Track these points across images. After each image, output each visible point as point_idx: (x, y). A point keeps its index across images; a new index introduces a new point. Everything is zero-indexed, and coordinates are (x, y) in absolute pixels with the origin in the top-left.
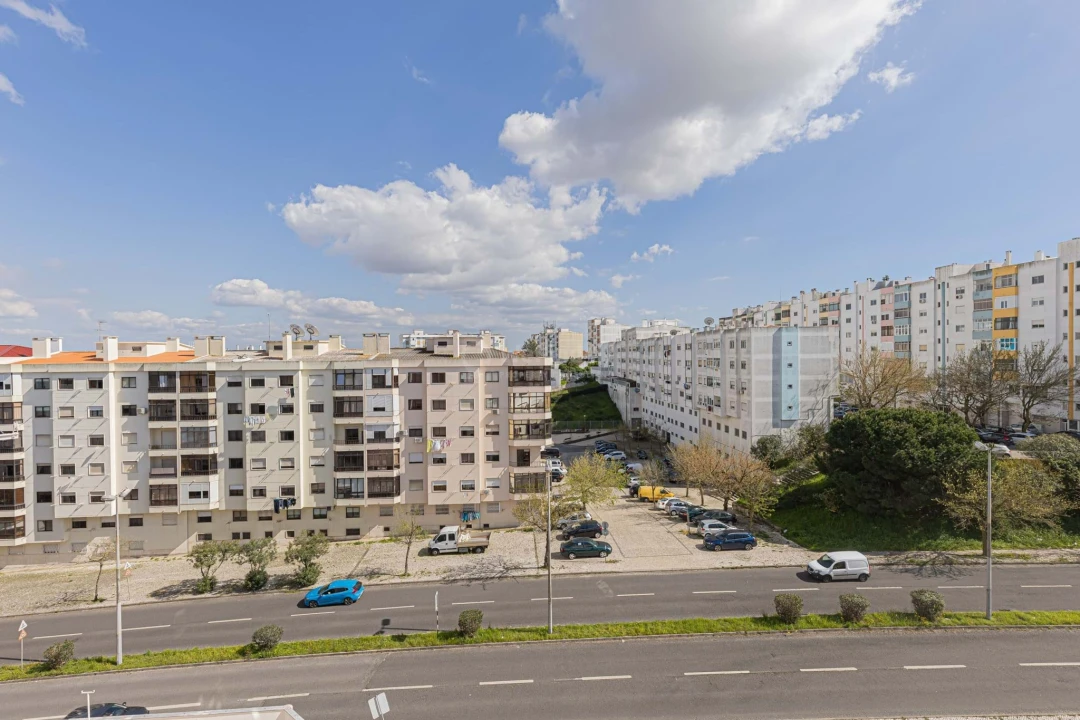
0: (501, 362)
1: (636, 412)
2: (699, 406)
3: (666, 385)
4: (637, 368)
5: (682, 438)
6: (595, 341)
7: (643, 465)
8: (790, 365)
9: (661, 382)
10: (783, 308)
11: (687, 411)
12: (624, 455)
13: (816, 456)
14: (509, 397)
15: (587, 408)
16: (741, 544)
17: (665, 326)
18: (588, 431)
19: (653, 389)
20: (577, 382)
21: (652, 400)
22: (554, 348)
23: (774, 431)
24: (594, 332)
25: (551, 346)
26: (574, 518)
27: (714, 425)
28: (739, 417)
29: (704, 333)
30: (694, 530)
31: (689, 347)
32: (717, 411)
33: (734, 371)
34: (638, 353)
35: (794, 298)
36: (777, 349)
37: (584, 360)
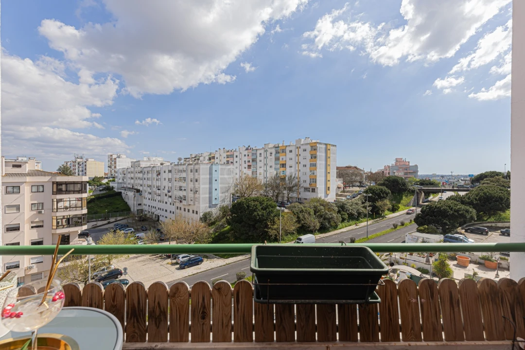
0: (46, 179)
1: (139, 206)
2: (175, 201)
3: (157, 191)
4: (141, 182)
5: (166, 217)
6: (113, 167)
7: (145, 233)
8: (216, 180)
9: (155, 189)
10: (212, 155)
11: (168, 203)
12: (133, 230)
13: (226, 218)
14: (53, 201)
15: (109, 205)
16: (196, 262)
17: (157, 161)
18: (108, 219)
19: (150, 193)
20: (100, 191)
21: (149, 199)
22: (82, 171)
23: (209, 210)
24: (112, 162)
25: (81, 169)
26: (104, 270)
27: (183, 209)
28: (194, 205)
29: (178, 165)
30: (174, 261)
31: (170, 171)
32: (184, 202)
33: (192, 183)
34: (141, 174)
35: (216, 151)
36: (211, 174)
37: (105, 178)
